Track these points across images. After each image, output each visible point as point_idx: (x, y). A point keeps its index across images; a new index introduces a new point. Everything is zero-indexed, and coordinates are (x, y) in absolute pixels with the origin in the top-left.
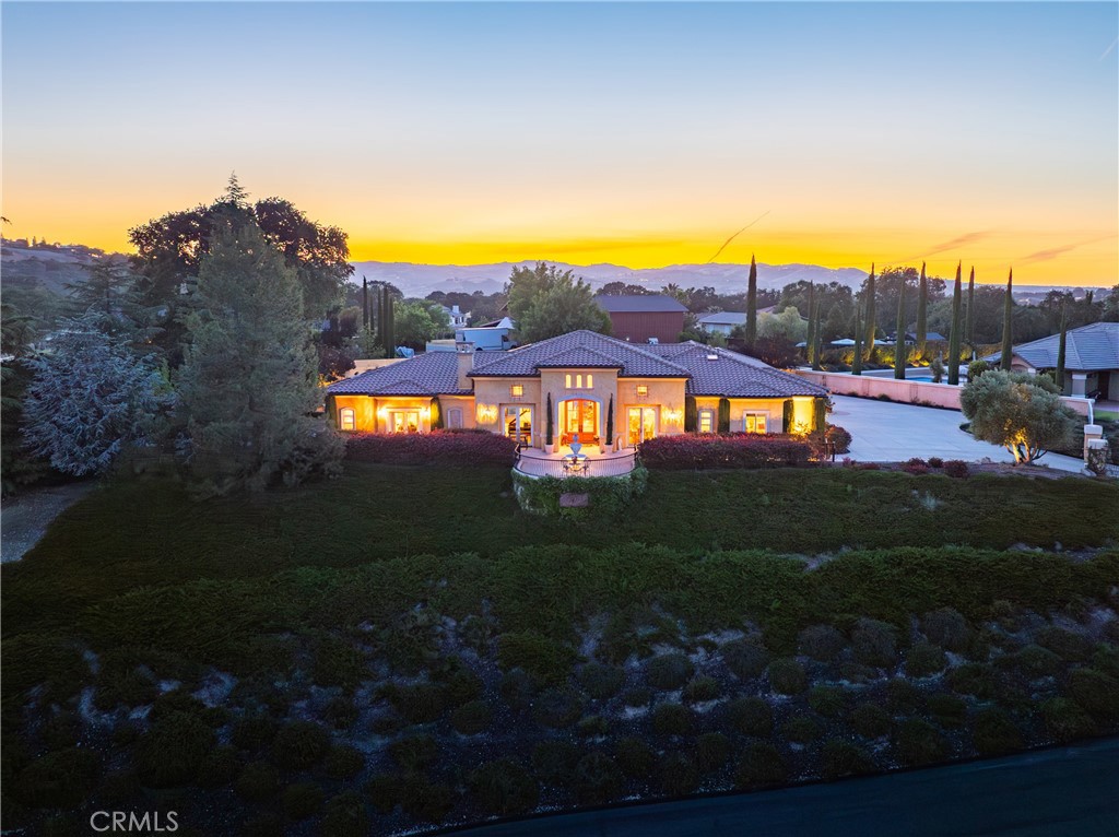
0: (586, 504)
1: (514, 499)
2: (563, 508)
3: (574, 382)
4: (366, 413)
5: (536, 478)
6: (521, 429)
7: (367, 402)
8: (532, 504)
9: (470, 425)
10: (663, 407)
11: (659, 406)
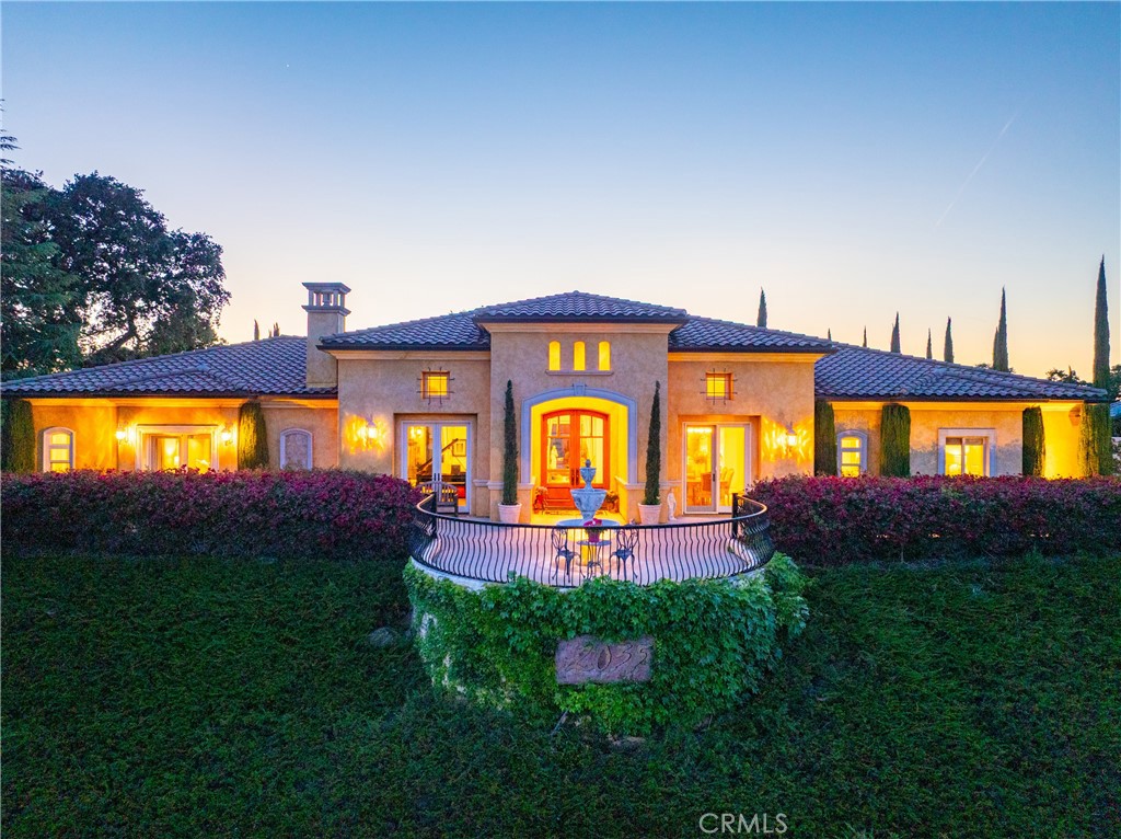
0: (644, 673)
1: (408, 653)
2: (565, 689)
3: (567, 357)
4: (99, 440)
5: (476, 586)
6: (445, 478)
7: (101, 413)
8: (464, 672)
9: (326, 462)
10: (765, 421)
11: (758, 418)
